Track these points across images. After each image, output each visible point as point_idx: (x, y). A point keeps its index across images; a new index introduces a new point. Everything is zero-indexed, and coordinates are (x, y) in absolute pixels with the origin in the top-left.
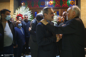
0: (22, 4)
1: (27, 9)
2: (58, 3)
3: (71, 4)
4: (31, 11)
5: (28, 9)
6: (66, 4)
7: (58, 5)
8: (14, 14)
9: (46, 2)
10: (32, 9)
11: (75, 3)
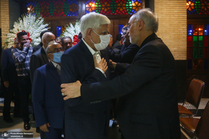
0: (29, 9)
1: (40, 20)
2: (106, 7)
3: (134, 8)
4: (47, 25)
5: (42, 21)
6: (124, 8)
7: (105, 10)
9: (80, 5)
10: (51, 21)
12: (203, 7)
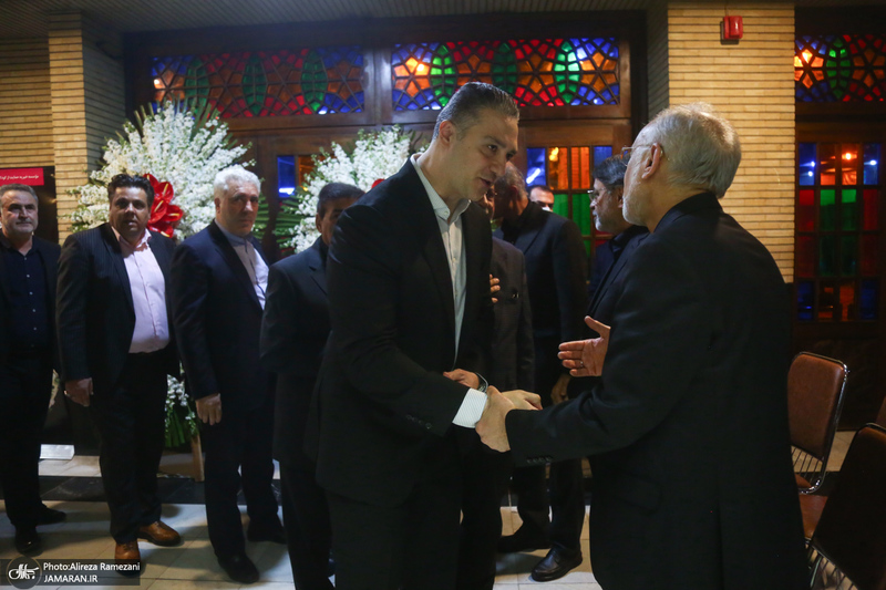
1: (212, 130)
2: (475, 76)
3: (587, 80)
4: (240, 151)
5: (221, 134)
6: (548, 81)
8: (94, 175)
9: (369, 69)
10: (256, 134)
11: (626, 75)
12: (857, 75)
